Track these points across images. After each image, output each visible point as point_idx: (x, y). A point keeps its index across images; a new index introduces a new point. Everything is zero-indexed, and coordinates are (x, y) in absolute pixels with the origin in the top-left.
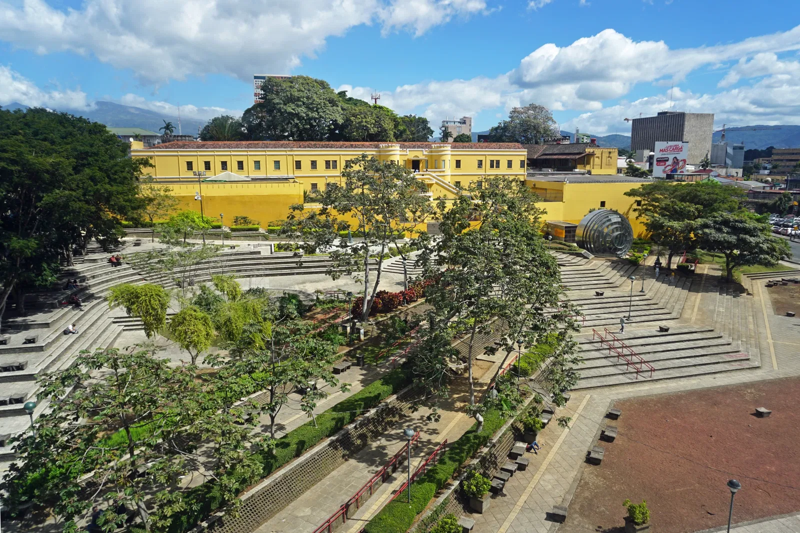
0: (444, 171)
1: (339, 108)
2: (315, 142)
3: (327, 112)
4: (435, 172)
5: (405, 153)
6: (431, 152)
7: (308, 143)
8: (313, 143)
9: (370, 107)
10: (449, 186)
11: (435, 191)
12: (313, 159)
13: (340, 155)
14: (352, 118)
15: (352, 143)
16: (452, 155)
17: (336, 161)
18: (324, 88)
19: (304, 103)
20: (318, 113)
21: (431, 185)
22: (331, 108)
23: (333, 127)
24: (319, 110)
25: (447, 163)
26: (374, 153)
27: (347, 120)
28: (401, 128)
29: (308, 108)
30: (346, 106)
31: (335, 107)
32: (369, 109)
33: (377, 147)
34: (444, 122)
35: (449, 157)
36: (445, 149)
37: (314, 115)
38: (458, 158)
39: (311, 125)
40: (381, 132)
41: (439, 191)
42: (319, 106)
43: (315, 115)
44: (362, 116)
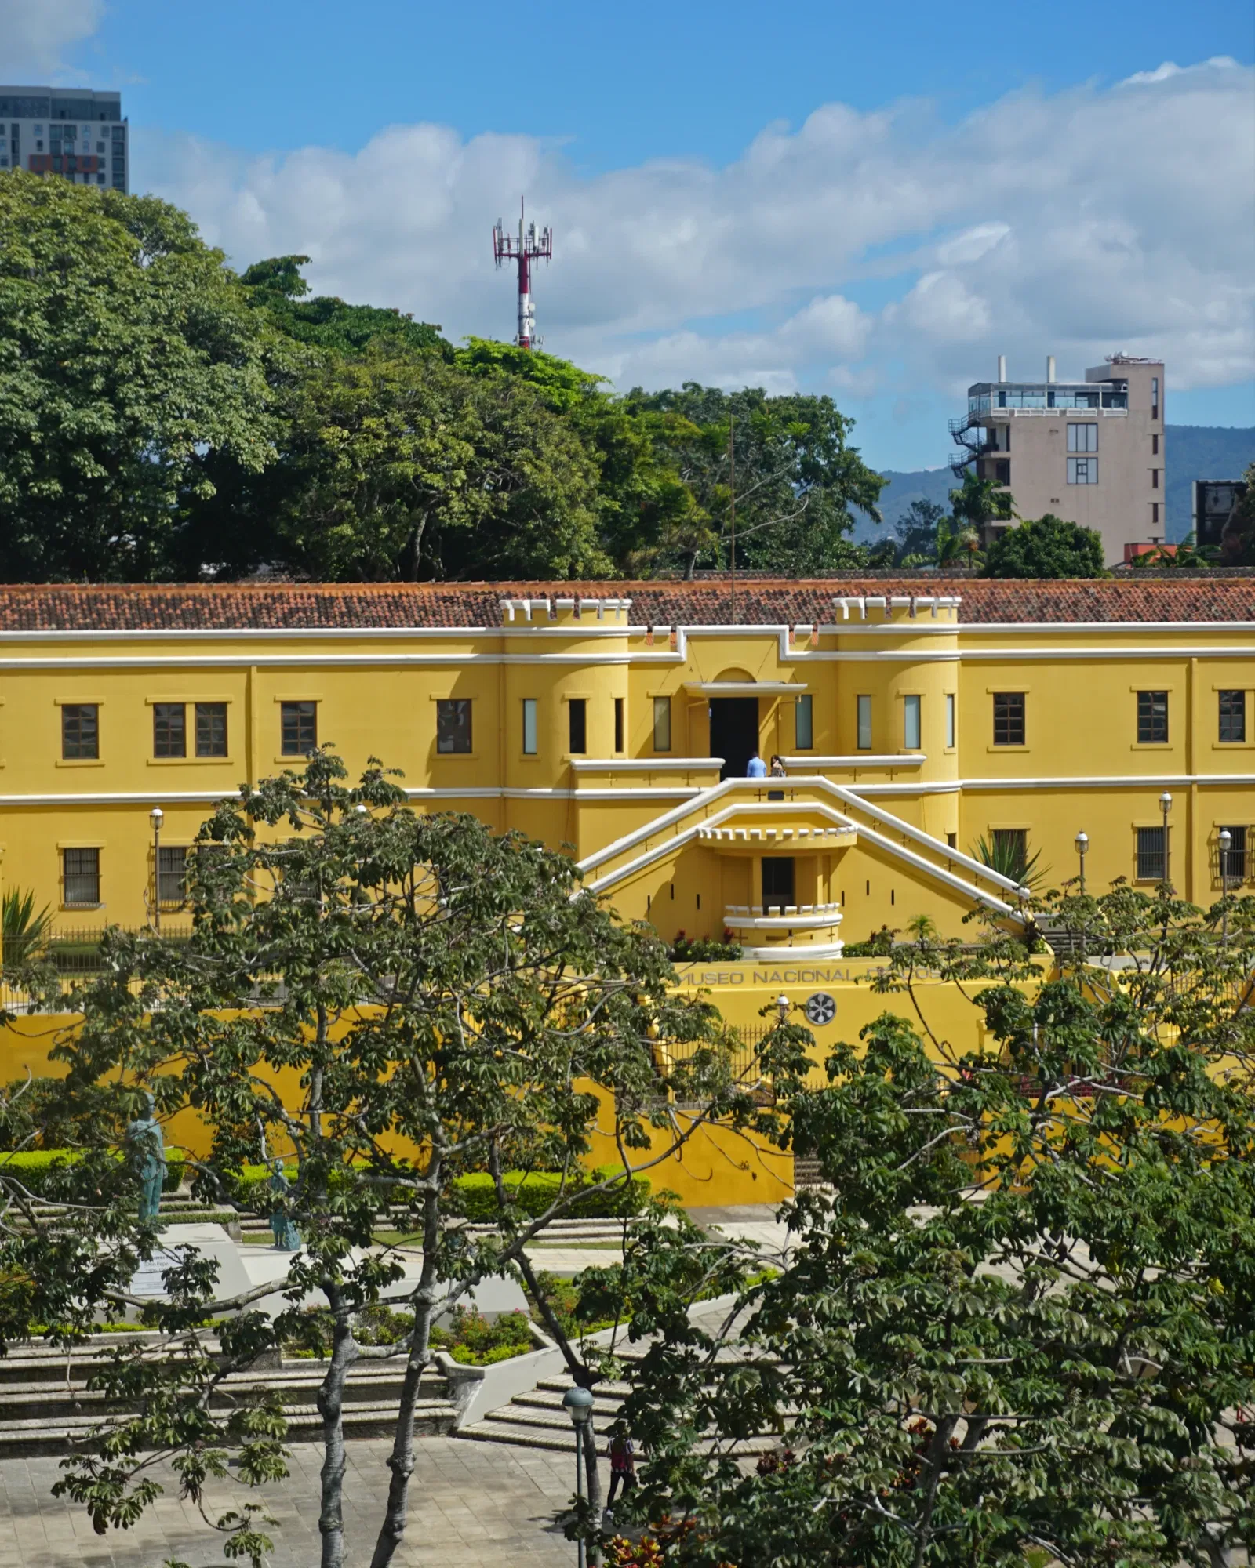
0: (914, 768)
1: (253, 374)
2: (91, 589)
3: (176, 396)
4: (855, 771)
5: (662, 653)
6: (833, 642)
7: (46, 591)
8: (80, 591)
9: (449, 356)
10: (952, 864)
11: (856, 894)
12: (78, 692)
13: (244, 668)
14: (331, 434)
15: (329, 590)
16: (967, 661)
17: (220, 708)
18: (158, 242)
19: (29, 345)
20: (120, 405)
21: (831, 858)
22: (200, 378)
23: (209, 488)
24: (127, 390)
25: (938, 717)
26: (465, 654)
27: (302, 444)
28: (648, 484)
29: (52, 371)
30: (292, 355)
31: (223, 370)
32: (442, 370)
33: (486, 613)
34: (978, 390)
35: (950, 677)
36: (920, 623)
37: (90, 416)
38: (1009, 681)
39: (72, 477)
40: (518, 511)
41: (880, 891)
42: (125, 366)
43: (100, 419)
44: (396, 417)
